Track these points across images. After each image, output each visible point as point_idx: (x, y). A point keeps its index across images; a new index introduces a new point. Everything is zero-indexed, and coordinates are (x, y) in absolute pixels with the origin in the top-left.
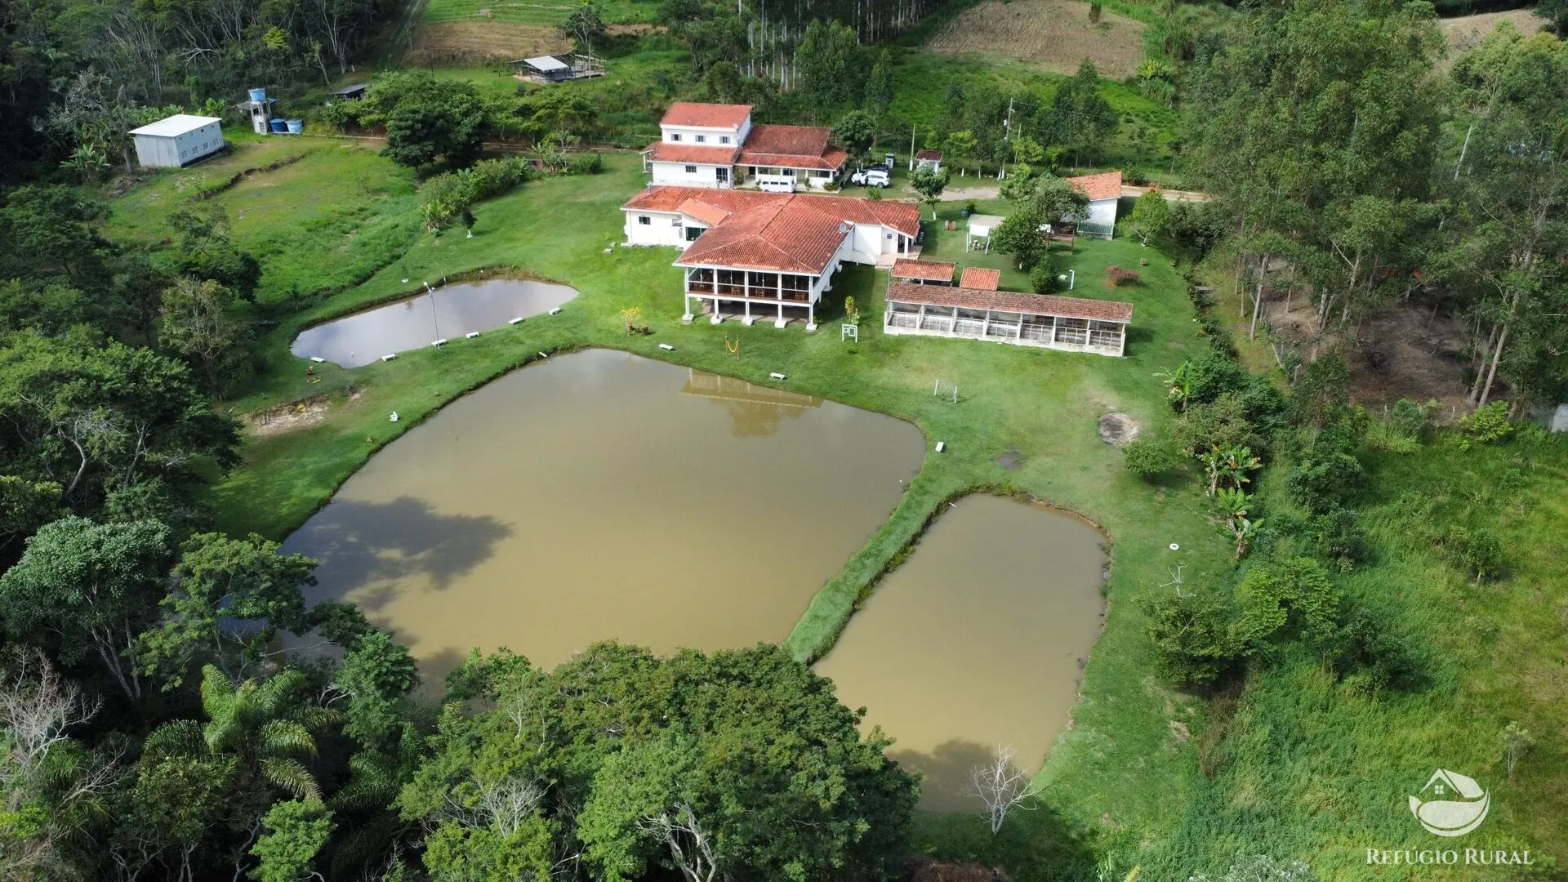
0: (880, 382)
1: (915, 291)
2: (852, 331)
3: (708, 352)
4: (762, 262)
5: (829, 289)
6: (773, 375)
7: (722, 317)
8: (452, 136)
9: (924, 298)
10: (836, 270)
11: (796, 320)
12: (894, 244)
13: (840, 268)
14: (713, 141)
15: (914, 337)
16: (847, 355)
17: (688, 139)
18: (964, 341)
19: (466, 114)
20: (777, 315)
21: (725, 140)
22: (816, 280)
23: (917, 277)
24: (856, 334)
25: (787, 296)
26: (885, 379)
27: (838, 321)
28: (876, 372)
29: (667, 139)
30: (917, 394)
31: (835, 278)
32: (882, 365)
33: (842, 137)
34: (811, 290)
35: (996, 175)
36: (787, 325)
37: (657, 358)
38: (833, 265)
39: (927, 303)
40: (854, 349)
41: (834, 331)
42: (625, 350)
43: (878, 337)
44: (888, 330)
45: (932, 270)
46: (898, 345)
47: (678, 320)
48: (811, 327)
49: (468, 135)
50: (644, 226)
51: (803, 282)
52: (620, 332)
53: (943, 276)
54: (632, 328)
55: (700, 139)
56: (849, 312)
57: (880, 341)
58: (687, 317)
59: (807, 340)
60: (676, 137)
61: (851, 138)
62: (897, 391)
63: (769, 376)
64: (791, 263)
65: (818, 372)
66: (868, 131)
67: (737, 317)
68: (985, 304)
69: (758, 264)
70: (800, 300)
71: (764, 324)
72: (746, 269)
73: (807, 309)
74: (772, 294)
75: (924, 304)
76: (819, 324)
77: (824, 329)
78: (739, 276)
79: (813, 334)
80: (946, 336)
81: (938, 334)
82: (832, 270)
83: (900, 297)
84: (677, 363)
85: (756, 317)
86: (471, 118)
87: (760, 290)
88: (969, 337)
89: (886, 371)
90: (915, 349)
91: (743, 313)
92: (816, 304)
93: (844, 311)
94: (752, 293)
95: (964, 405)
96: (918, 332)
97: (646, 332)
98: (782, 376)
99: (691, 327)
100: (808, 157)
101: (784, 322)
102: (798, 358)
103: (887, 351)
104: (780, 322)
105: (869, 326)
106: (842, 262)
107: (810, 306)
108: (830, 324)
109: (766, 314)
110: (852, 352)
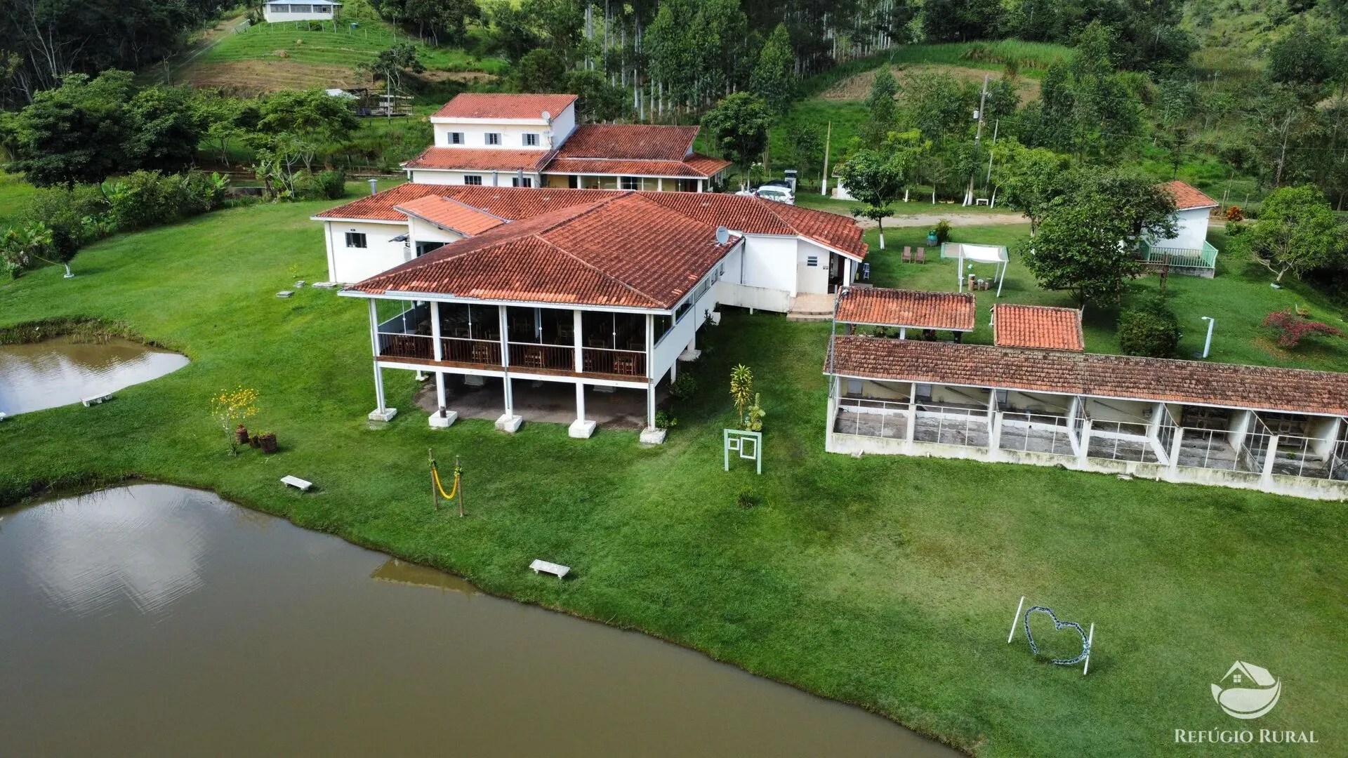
0: (832, 590)
1: (890, 353)
2: (749, 446)
3: (394, 497)
4: (537, 284)
5: (693, 355)
6: (538, 565)
7: (452, 414)
8: (125, 146)
9: (915, 369)
10: (709, 320)
11: (619, 421)
12: (821, 276)
13: (717, 317)
14: (512, 142)
15: (899, 462)
16: (736, 508)
17: (474, 141)
18: (1030, 470)
19: (152, 115)
20: (573, 409)
21: (530, 139)
22: (663, 326)
23: (892, 324)
24: (757, 455)
25: (595, 364)
26: (844, 581)
27: (716, 424)
28: (816, 556)
29: (442, 140)
30: (952, 634)
31: (704, 334)
32: (832, 536)
33: (717, 130)
34: (650, 350)
35: (959, 200)
36: (596, 432)
37: (270, 512)
38: (702, 310)
39: (925, 380)
40: (752, 490)
41: (705, 447)
42: (208, 488)
43: (810, 462)
44: (835, 444)
45: (925, 309)
46: (866, 481)
47: (361, 420)
48: (652, 436)
49: (149, 143)
50: (354, 250)
51: (632, 329)
52: (216, 445)
53: (953, 320)
54: (244, 437)
55: (493, 139)
56: (739, 400)
57: (814, 471)
58: (382, 413)
59: (641, 466)
60: (456, 138)
61: (732, 132)
62: (889, 621)
63: (526, 568)
64: (605, 287)
65: (661, 557)
66: (760, 121)
67: (484, 415)
68: (1066, 383)
69: (528, 290)
70: (626, 373)
71: (546, 428)
72: (503, 301)
73: (644, 393)
74: (562, 361)
75: (917, 381)
76: (670, 430)
77: (681, 442)
78: (487, 317)
79: (654, 453)
80: (982, 459)
81: (963, 453)
82: (701, 320)
83: (859, 366)
84: (310, 526)
85: (530, 415)
86: (157, 121)
87: (536, 350)
88: (1043, 460)
89: (845, 555)
90: (914, 495)
91: (500, 406)
92: (664, 382)
93: (729, 398)
94: (518, 358)
95: (1111, 679)
96: (908, 448)
97: (270, 445)
98: (560, 570)
99: (383, 434)
100: (662, 162)
101: (591, 425)
102: (610, 515)
103: (837, 498)
104: (581, 427)
105: (785, 436)
106: (719, 308)
107: (651, 388)
108: (694, 431)
109: (553, 408)
110: (748, 501)
